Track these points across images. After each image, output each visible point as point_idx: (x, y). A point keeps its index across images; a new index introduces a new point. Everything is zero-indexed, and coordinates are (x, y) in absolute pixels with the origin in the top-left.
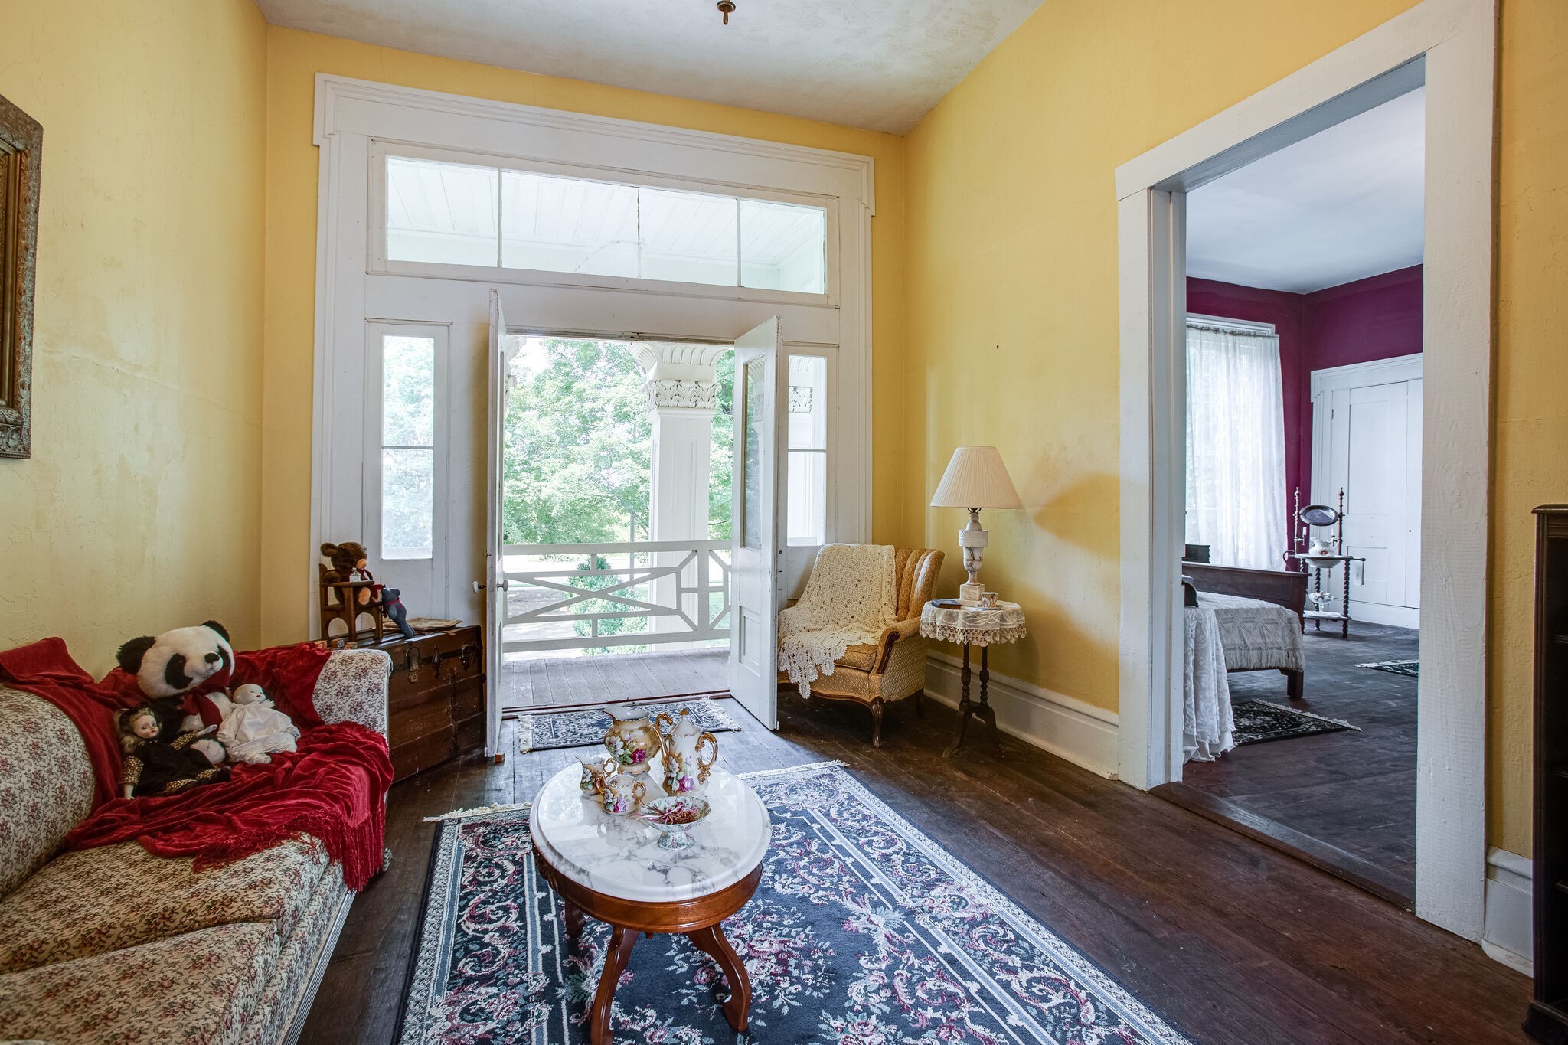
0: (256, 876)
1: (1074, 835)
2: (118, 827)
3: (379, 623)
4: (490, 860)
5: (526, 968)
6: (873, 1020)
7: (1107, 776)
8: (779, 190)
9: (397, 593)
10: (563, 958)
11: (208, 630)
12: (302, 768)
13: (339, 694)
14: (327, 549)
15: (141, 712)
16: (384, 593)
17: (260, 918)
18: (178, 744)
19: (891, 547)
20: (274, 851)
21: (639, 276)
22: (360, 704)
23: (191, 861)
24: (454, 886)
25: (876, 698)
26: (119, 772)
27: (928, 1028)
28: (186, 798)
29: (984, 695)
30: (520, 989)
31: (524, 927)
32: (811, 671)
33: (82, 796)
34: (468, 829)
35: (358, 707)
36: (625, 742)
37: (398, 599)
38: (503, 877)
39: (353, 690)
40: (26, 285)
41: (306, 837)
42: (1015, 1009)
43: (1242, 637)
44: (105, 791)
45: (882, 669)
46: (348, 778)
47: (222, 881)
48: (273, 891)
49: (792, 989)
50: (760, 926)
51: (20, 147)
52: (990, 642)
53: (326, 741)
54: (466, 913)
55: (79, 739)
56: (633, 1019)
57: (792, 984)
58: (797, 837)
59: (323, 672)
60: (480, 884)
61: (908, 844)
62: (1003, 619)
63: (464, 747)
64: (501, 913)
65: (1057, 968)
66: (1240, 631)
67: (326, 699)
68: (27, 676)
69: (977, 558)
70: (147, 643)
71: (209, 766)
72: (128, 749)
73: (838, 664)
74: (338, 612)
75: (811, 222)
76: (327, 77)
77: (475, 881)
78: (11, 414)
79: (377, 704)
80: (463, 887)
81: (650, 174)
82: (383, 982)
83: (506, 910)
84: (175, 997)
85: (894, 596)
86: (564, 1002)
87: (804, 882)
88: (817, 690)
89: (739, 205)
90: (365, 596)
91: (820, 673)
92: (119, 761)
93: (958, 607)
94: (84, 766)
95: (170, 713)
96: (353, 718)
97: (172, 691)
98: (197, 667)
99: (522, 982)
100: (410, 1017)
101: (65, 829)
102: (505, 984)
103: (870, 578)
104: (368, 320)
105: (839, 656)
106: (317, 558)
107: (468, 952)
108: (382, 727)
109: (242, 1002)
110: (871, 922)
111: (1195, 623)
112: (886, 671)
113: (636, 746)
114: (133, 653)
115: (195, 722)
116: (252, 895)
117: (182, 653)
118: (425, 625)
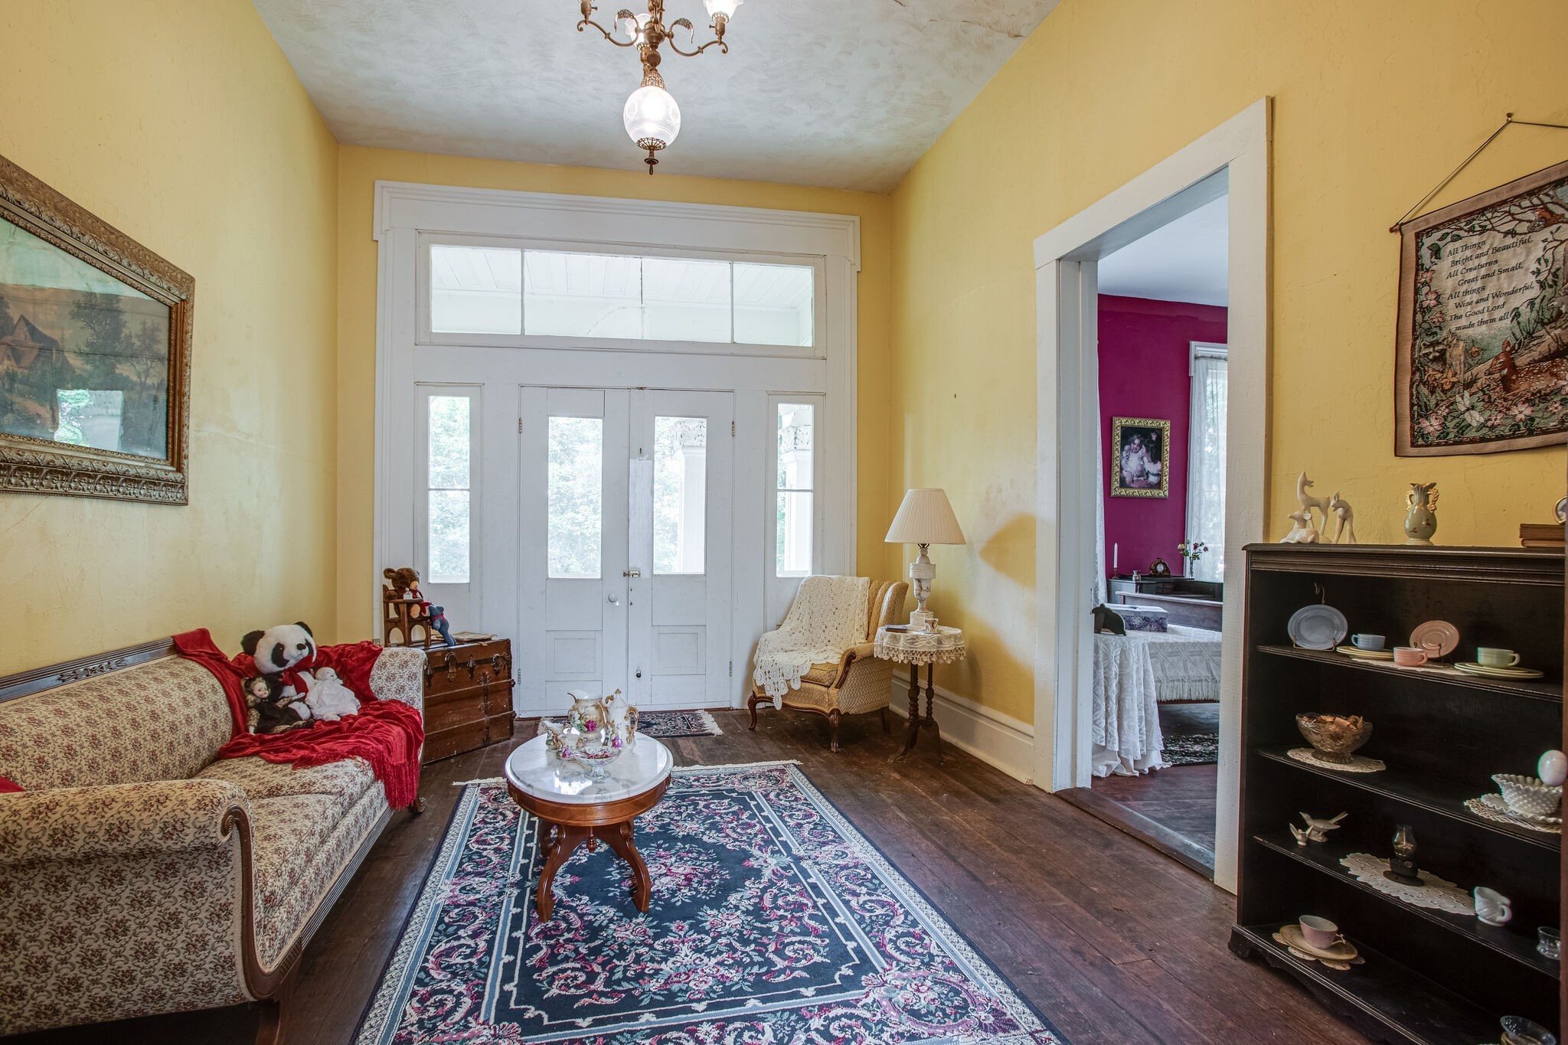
0: (329, 773)
1: (965, 820)
2: (248, 748)
3: (428, 635)
4: (496, 810)
5: (508, 871)
6: (739, 912)
7: (1024, 781)
8: (769, 253)
9: (441, 609)
10: (534, 866)
11: (299, 627)
12: (360, 724)
13: (388, 679)
14: (388, 572)
15: (258, 680)
16: (431, 609)
17: (330, 793)
18: (280, 704)
19: (867, 579)
20: (340, 763)
21: (643, 336)
22: (403, 687)
23: (291, 766)
24: (468, 824)
25: (834, 710)
26: (246, 718)
27: (776, 919)
28: (286, 736)
29: (929, 710)
30: (501, 881)
31: (513, 849)
32: (783, 685)
33: (226, 728)
34: (484, 791)
35: (401, 689)
36: (581, 715)
37: (442, 615)
38: (503, 820)
39: (397, 676)
40: (186, 389)
41: (359, 759)
42: (844, 913)
43: (1210, 670)
44: (239, 729)
45: (839, 686)
46: (390, 732)
47: (308, 774)
48: (338, 781)
49: (689, 894)
50: (681, 859)
51: (184, 297)
52: (926, 662)
53: (378, 709)
54: (474, 839)
55: (223, 692)
56: (573, 900)
57: (690, 890)
58: (736, 808)
59: (377, 662)
60: (486, 823)
61: (821, 817)
62: (940, 642)
63: (494, 738)
64: (498, 840)
65: (892, 896)
66: (1208, 664)
67: (379, 682)
68: (190, 651)
69: (924, 588)
70: (260, 634)
71: (301, 720)
72: (250, 704)
73: (804, 679)
74: (396, 623)
75: (799, 281)
76: (383, 183)
77: (483, 821)
78: (179, 476)
79: (415, 688)
80: (474, 824)
81: (651, 246)
82: (414, 871)
83: (502, 839)
84: (286, 816)
85: (866, 623)
86: (529, 889)
87: (728, 836)
88: (787, 702)
89: (732, 268)
90: (416, 611)
91: (790, 687)
92: (245, 709)
93: (904, 631)
94: (225, 709)
95: (276, 683)
96: (398, 697)
97: (276, 669)
98: (292, 655)
99: (503, 877)
100: (427, 889)
101: (218, 746)
102: (492, 877)
103: (846, 606)
104: (417, 383)
105: (804, 673)
106: (380, 581)
107: (470, 859)
108: (419, 705)
109: (320, 827)
110: (766, 862)
111: (1119, 649)
112: (843, 687)
113: (589, 718)
114: (251, 641)
115: (290, 691)
116: (325, 781)
117: (282, 643)
118: (466, 637)
